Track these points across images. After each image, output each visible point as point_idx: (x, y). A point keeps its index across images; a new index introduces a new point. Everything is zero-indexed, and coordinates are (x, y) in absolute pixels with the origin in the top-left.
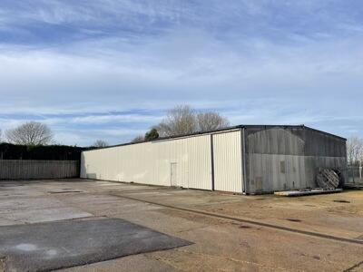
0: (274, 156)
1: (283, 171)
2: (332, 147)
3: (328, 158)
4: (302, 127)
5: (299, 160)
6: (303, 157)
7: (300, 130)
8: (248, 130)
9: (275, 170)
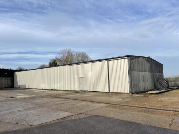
0: (141, 73)
1: (144, 81)
2: (159, 68)
3: (158, 74)
4: (149, 57)
5: (149, 75)
6: (150, 73)
7: (149, 59)
8: (131, 58)
9: (141, 80)
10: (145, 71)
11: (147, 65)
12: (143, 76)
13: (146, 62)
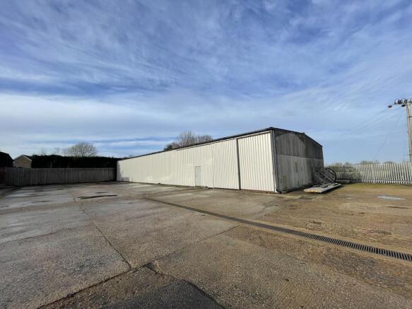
0: (292, 157)
2: (317, 152)
4: (303, 134)
6: (305, 159)
8: (276, 133)
9: (292, 170)
10: (298, 156)
11: (301, 146)
12: (296, 163)
13: (299, 140)
